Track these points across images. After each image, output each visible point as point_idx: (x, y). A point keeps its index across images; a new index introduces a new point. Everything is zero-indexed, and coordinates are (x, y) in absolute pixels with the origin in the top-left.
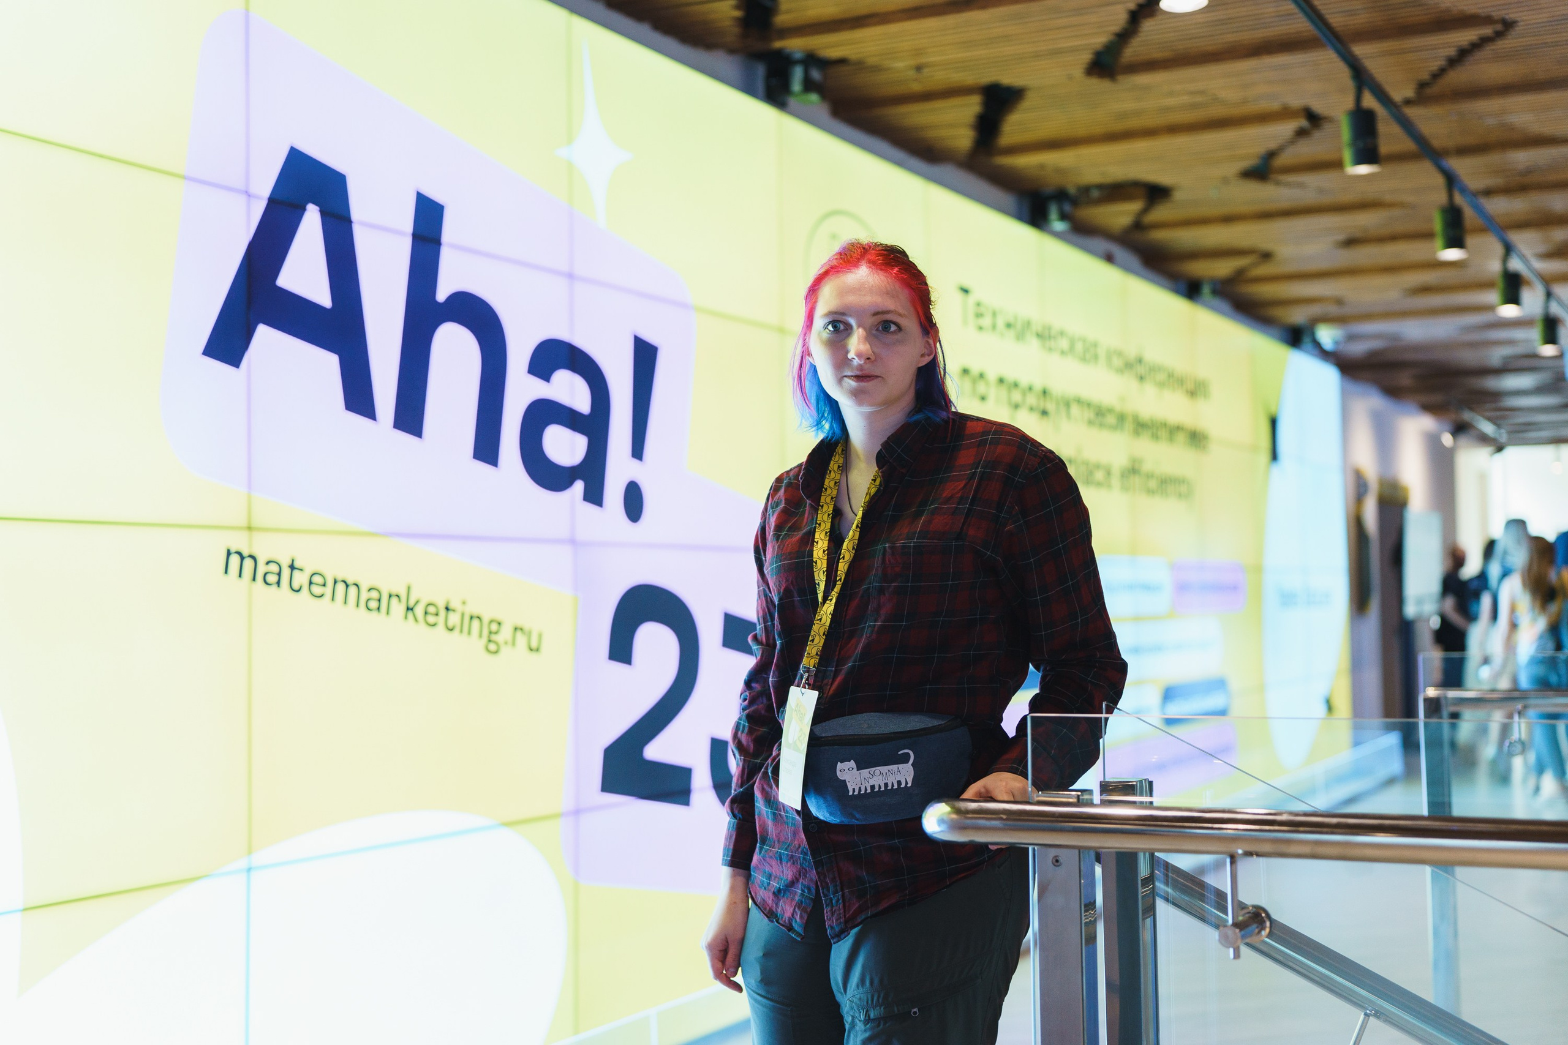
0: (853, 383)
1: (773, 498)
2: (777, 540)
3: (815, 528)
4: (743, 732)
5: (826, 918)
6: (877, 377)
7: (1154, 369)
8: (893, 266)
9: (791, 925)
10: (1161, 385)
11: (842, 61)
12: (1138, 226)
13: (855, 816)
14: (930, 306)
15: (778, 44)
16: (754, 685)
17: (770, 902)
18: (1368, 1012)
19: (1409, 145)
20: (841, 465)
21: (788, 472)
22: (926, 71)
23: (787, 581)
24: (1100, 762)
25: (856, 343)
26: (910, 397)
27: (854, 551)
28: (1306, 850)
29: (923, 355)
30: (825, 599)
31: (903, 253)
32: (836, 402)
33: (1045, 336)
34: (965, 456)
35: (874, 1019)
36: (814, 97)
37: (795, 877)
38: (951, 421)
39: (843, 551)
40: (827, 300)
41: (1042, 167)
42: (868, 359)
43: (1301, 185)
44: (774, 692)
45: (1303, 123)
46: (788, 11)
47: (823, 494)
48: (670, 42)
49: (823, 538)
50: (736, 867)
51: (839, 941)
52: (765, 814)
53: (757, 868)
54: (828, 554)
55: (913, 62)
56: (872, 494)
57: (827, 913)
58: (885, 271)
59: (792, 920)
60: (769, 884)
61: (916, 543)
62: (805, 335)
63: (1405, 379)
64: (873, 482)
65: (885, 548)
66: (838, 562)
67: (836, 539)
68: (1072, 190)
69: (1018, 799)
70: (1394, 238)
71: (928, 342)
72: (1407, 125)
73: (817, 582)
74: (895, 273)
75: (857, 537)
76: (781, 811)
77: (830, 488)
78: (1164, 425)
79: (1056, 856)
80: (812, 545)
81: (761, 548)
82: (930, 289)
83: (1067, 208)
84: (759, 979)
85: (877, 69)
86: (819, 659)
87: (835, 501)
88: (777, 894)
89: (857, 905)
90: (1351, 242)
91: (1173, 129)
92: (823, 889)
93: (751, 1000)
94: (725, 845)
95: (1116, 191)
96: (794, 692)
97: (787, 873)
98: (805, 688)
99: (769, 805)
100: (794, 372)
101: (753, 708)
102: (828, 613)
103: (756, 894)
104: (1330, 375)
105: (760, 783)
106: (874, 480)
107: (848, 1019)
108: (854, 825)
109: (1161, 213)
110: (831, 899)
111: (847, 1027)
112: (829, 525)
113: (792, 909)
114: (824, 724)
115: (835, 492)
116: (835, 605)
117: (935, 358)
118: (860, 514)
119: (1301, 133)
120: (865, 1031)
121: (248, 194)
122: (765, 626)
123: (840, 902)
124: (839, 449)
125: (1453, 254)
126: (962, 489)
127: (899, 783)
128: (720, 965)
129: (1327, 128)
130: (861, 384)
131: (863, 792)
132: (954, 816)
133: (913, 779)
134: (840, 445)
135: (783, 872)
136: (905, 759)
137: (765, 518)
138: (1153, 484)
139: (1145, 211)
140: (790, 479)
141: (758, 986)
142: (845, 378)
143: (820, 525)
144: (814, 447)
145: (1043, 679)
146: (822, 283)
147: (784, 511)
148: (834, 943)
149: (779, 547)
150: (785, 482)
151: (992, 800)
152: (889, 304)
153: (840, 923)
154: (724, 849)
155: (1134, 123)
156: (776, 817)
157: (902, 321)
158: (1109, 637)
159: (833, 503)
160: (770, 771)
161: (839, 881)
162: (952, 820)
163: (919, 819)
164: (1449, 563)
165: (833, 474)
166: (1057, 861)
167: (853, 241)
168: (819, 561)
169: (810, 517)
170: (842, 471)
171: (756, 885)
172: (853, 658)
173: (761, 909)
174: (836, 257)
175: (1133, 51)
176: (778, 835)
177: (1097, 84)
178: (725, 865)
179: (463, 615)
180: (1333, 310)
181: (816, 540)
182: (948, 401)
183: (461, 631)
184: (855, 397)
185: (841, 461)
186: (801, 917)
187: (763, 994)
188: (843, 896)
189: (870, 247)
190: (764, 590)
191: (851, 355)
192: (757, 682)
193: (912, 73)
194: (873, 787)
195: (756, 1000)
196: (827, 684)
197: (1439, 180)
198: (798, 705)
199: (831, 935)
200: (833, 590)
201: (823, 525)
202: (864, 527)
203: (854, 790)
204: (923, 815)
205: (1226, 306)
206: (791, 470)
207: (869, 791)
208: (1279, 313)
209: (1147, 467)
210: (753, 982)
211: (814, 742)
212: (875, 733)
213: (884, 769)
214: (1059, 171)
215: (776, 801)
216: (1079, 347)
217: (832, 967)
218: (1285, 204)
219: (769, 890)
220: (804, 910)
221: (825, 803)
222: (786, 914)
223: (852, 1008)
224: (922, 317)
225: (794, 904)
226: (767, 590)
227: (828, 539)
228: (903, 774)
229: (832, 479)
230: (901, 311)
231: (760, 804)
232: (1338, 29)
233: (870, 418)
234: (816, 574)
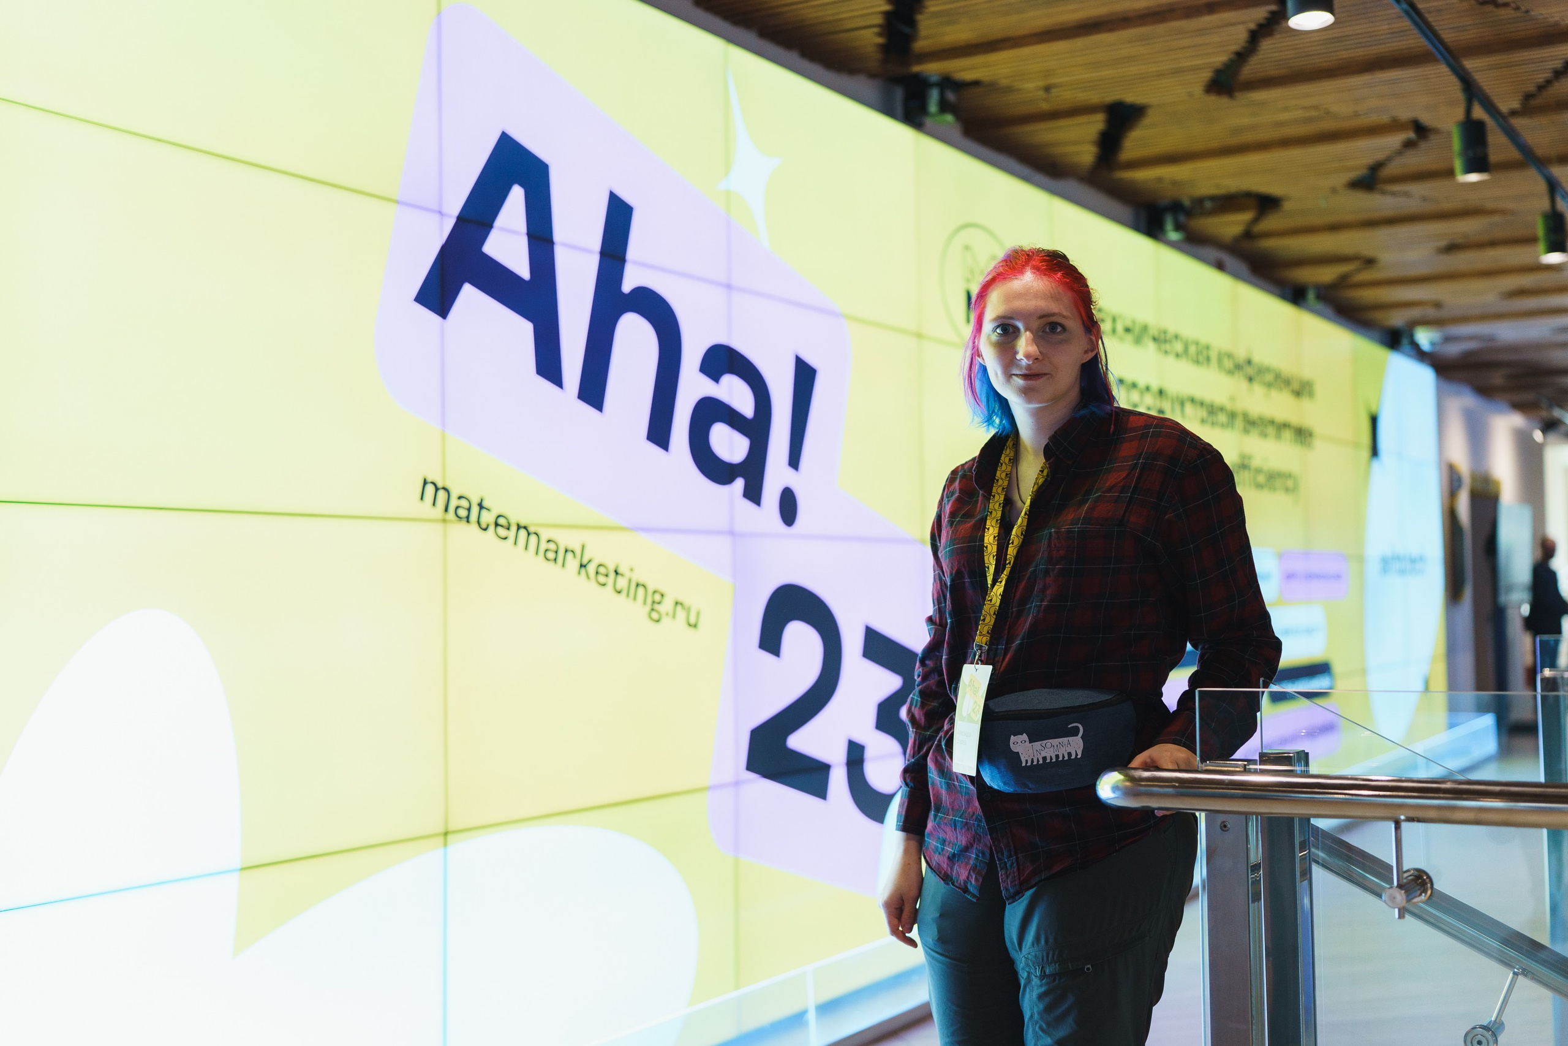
0: (1020, 382)
1: (948, 489)
2: (951, 525)
3: (987, 515)
4: (916, 706)
5: (1000, 880)
6: (1045, 374)
7: (1262, 370)
8: (1056, 271)
9: (966, 887)
10: (1269, 385)
11: (976, 83)
12: (1248, 234)
13: (1029, 786)
14: (1092, 306)
15: (916, 69)
16: (927, 662)
17: (945, 866)
18: (1516, 970)
19: (1514, 154)
20: (1012, 458)
21: (963, 465)
22: (1054, 91)
23: (959, 563)
24: (1257, 734)
25: (1024, 345)
26: (1074, 394)
27: (1022, 537)
28: (1471, 816)
29: (1086, 352)
30: (995, 581)
31: (1064, 257)
32: (1006, 400)
33: (1161, 339)
34: (1127, 449)
35: (1049, 975)
36: (949, 118)
37: (970, 842)
38: (1114, 414)
39: (1012, 536)
40: (994, 307)
41: (1160, 180)
42: (1036, 359)
43: (1406, 194)
44: (947, 670)
45: (1411, 135)
46: (927, 38)
47: (995, 485)
48: (816, 68)
49: (994, 525)
50: (912, 833)
51: (1014, 902)
52: (939, 784)
53: (931, 834)
54: (998, 540)
55: (1041, 83)
56: (1040, 484)
57: (1002, 875)
58: (1050, 276)
59: (967, 883)
60: (943, 849)
61: (1080, 528)
62: (975, 338)
63: (1497, 378)
64: (1040, 473)
65: (1050, 533)
66: (1007, 547)
67: (1006, 526)
68: (1187, 202)
69: (1183, 767)
70: (1493, 244)
71: (1091, 339)
72: (1512, 135)
73: (986, 565)
74: (1058, 278)
75: (1025, 523)
76: (954, 781)
77: (1002, 479)
78: (1272, 422)
79: (1224, 822)
80: (984, 532)
81: (937, 535)
82: (1091, 291)
83: (1182, 218)
84: (937, 938)
85: (1009, 90)
86: (990, 638)
87: (1006, 491)
88: (952, 858)
89: (1031, 869)
90: (1452, 248)
91: (1286, 143)
92: (997, 853)
93: (928, 957)
94: (899, 811)
95: (1228, 202)
96: (968, 669)
97: (961, 839)
98: (978, 664)
99: (943, 775)
100: (965, 372)
101: (925, 684)
102: (998, 595)
103: (931, 860)
104: (1425, 375)
105: (933, 754)
106: (1042, 471)
107: (1023, 975)
108: (1026, 794)
109: (1271, 222)
110: (1005, 863)
111: (1022, 982)
112: (999, 514)
113: (967, 873)
114: (997, 700)
115: (1006, 483)
116: (1004, 587)
117: (1098, 354)
118: (1028, 503)
119: (1409, 144)
120: (1041, 986)
121: (441, 213)
122: (939, 607)
123: (1015, 865)
124: (1010, 443)
125: (1555, 258)
126: (1124, 479)
127: (1070, 754)
128: (896, 921)
129: (1434, 139)
130: (1029, 382)
131: (1035, 763)
132: (1128, 784)
133: (1083, 751)
134: (1010, 439)
135: (957, 838)
136: (1074, 732)
137: (942, 508)
138: (1261, 479)
139: (1255, 221)
140: (965, 471)
141: (935, 944)
142: (1013, 377)
143: (991, 513)
144: (986, 441)
145: (1202, 657)
146: (990, 290)
147: (959, 500)
148: (1009, 904)
149: (953, 532)
150: (960, 473)
151: (1158, 769)
152: (1053, 307)
153: (1015, 885)
154: (898, 815)
155: (1249, 137)
156: (950, 787)
157: (1068, 323)
158: (1264, 618)
159: (1004, 493)
160: (943, 744)
161: (1012, 846)
162: (1126, 787)
163: (1093, 787)
164: (1539, 554)
165: (1004, 467)
166: (1225, 826)
167: (1017, 247)
168: (989, 546)
169: (983, 506)
170: (1013, 463)
171: (930, 850)
172: (1020, 636)
173: (936, 873)
174: (1002, 264)
175: (1251, 69)
176: (952, 804)
177: (1213, 100)
178: (898, 830)
179: (630, 581)
180: (1431, 312)
181: (987, 527)
182: (1111, 397)
183: (628, 595)
184: (1024, 394)
185: (1012, 454)
186: (976, 879)
187: (941, 952)
188: (1017, 859)
189: (1033, 253)
190: (939, 574)
191: (1020, 356)
192: (930, 659)
193: (1041, 93)
194: (1044, 758)
195: (933, 958)
196: (998, 662)
197: (1542, 186)
198: (971, 680)
199: (1006, 897)
200: (1002, 573)
201: (994, 513)
202: (1032, 513)
203: (1027, 761)
204: (1098, 783)
205: (1329, 311)
206: (966, 463)
207: (1041, 762)
208: (1379, 316)
209: (1256, 463)
210: (930, 940)
211: (989, 717)
212: (1046, 707)
213: (1055, 741)
214: (1175, 183)
215: (950, 771)
216: (1193, 349)
217: (1006, 927)
218: (1389, 213)
219: (944, 855)
220: (978, 873)
221: (999, 773)
222: (961, 877)
223: (1028, 965)
224: (1085, 319)
225: (968, 867)
226: (941, 573)
227: (998, 526)
228: (1073, 746)
229: (1004, 471)
230: (1065, 313)
231: (933, 774)
232: (1449, 44)
233: (1037, 415)
234: (986, 558)
